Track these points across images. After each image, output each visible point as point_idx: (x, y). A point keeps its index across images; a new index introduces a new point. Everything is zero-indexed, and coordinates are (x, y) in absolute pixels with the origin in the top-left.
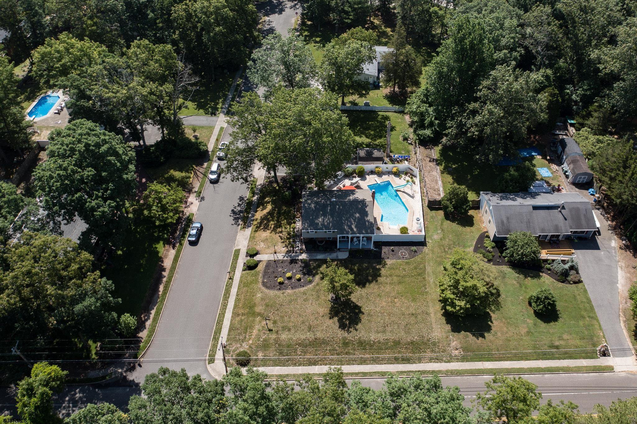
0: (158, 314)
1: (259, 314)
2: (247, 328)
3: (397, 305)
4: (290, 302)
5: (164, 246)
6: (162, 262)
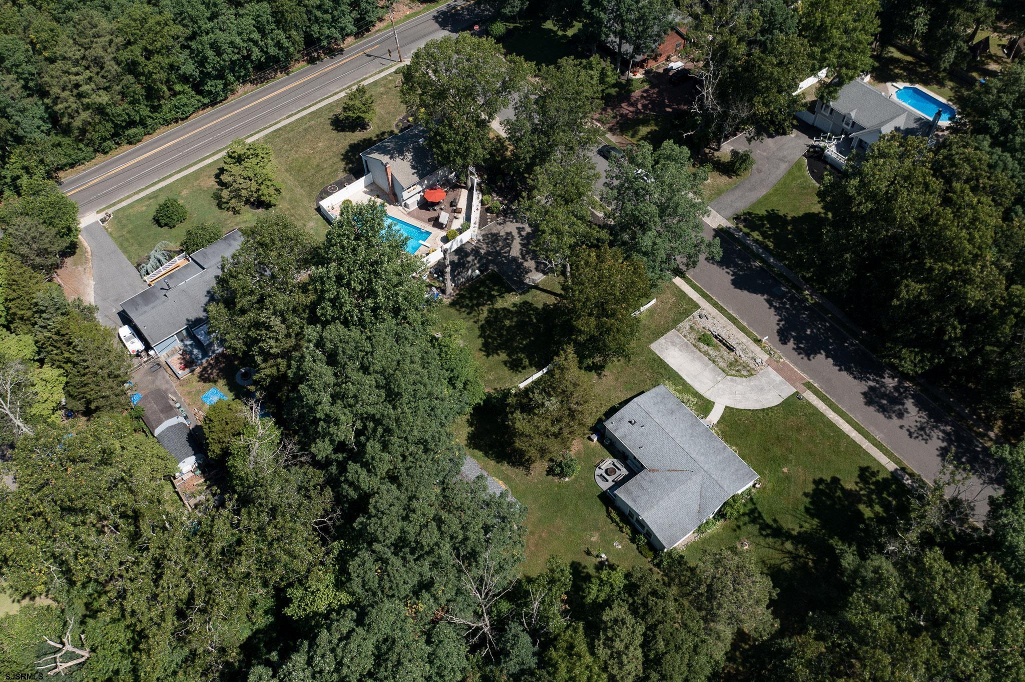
3: (308, 150)
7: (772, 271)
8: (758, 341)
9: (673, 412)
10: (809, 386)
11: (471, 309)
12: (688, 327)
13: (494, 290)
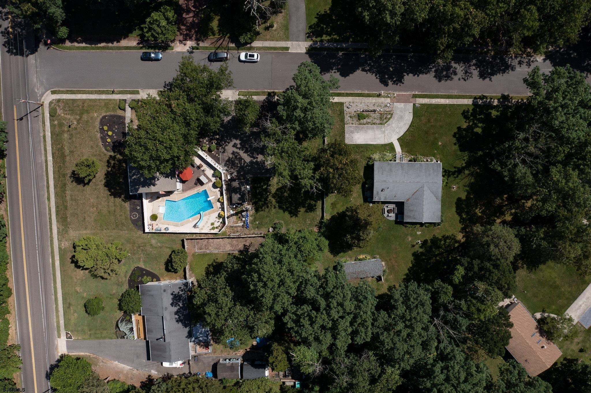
0: (84, 48)
1: (81, 117)
2: (72, 112)
3: (91, 209)
4: (90, 137)
5: (138, 36)
6: (124, 38)
7: (350, 51)
8: (379, 96)
9: (391, 170)
10: (415, 96)
11: (266, 204)
12: (349, 118)
13: (263, 186)
